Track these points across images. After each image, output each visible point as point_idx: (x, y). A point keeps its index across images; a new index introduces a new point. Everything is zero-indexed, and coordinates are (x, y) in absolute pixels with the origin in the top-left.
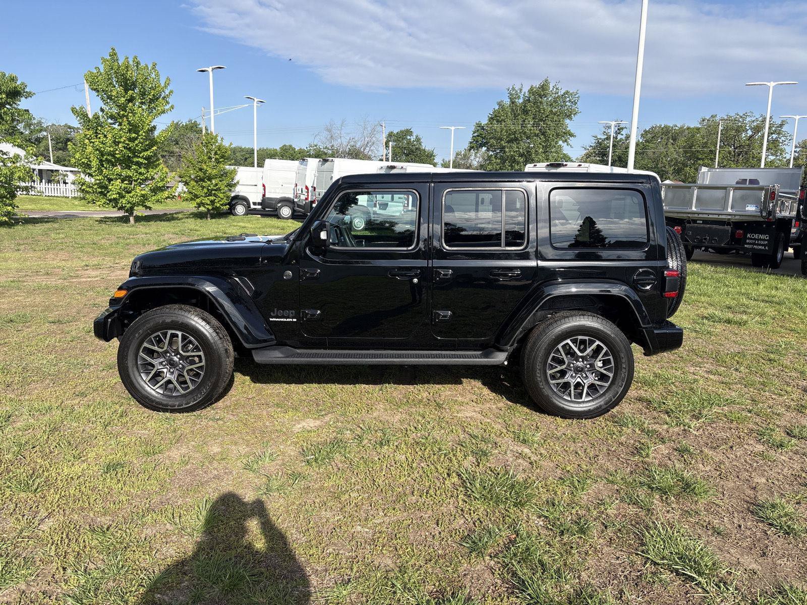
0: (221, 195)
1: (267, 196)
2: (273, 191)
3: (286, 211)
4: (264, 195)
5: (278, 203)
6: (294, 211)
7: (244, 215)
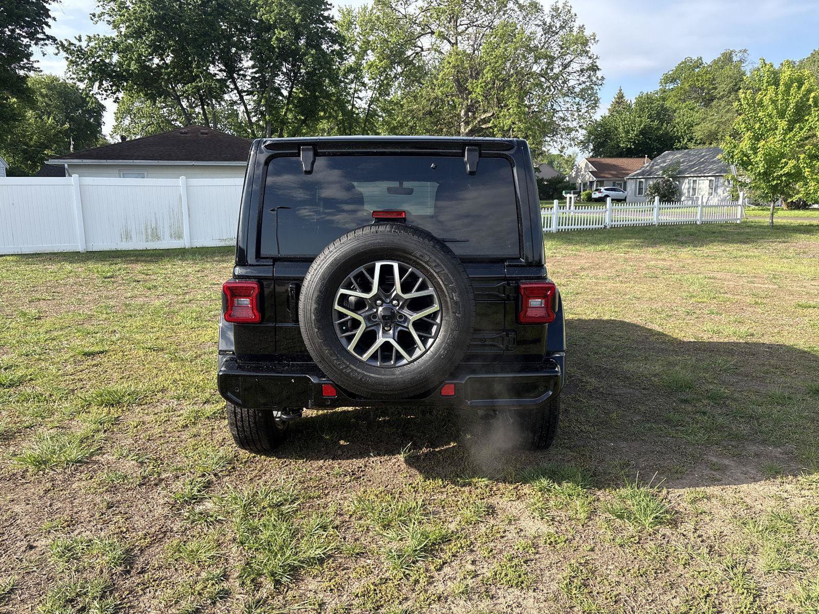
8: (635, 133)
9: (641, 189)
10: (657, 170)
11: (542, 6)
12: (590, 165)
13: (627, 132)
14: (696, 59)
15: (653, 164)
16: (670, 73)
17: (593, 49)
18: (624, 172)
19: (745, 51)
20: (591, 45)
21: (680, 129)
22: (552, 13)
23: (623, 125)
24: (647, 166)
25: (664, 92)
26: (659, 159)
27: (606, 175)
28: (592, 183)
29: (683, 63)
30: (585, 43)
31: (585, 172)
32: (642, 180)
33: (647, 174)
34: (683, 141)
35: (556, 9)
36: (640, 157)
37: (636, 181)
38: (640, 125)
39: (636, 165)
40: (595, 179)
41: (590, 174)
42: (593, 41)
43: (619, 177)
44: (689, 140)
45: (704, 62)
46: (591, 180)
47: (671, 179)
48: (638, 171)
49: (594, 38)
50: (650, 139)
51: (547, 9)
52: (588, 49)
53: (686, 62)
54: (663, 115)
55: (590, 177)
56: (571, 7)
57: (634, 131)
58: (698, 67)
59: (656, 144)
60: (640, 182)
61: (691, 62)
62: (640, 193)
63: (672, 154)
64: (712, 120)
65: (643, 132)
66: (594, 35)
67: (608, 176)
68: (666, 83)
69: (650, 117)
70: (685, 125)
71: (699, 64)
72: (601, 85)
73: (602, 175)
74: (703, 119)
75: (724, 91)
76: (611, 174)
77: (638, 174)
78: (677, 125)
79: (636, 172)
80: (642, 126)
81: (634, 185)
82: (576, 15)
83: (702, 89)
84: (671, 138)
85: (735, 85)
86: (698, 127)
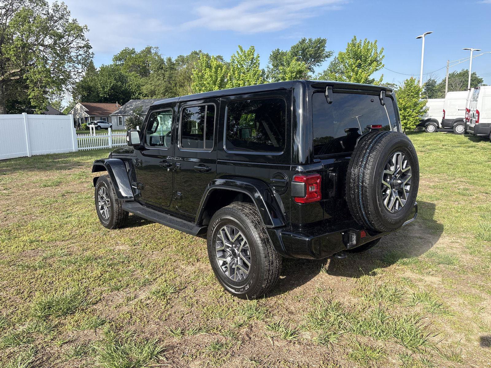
0: (411, 119)
1: (446, 118)
2: (450, 114)
3: (460, 129)
4: (444, 118)
5: (454, 123)
6: (466, 129)
7: (433, 132)
8: (108, 88)
9: (120, 122)
10: (129, 111)
11: (47, 2)
12: (84, 107)
13: (103, 88)
14: (132, 49)
15: (125, 107)
16: (118, 55)
17: (86, 34)
18: (106, 111)
19: (157, 48)
20: (85, 32)
21: (133, 88)
22: (54, 8)
23: (100, 83)
24: (122, 108)
25: (117, 66)
26: (127, 104)
27: (95, 114)
28: (86, 118)
29: (124, 50)
30: (81, 30)
31: (81, 111)
32: (121, 116)
33: (124, 113)
34: (136, 94)
35: (56, 6)
36: (113, 103)
37: (117, 117)
38: (110, 84)
39: (114, 108)
40: (89, 116)
41: (85, 113)
42: (86, 30)
43: (103, 115)
44: (139, 94)
45: (136, 51)
46: (86, 116)
47: (138, 116)
48: (117, 111)
49: (87, 29)
50: (117, 92)
51: (51, 5)
52: (82, 34)
53: (126, 50)
54: (122, 79)
55: (85, 114)
56: (67, 6)
57: (107, 87)
58: (133, 54)
59: (121, 96)
60: (119, 117)
61: (129, 50)
62: (120, 123)
63: (135, 102)
64: (151, 84)
65: (112, 88)
66: (86, 26)
67: (96, 114)
68: (117, 61)
69: (115, 79)
70: (135, 86)
71: (133, 52)
72: (92, 57)
73: (93, 113)
74: (146, 83)
75: (155, 68)
76: (99, 113)
77: (117, 113)
78: (131, 86)
79: (116, 112)
80: (112, 85)
81: (116, 119)
82: (70, 12)
83: (139, 66)
84: (129, 93)
85: (160, 66)
86: (144, 87)
